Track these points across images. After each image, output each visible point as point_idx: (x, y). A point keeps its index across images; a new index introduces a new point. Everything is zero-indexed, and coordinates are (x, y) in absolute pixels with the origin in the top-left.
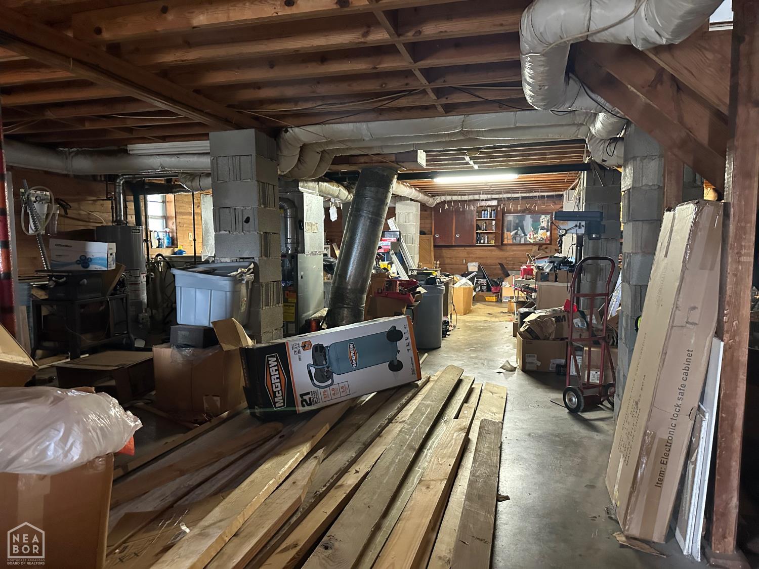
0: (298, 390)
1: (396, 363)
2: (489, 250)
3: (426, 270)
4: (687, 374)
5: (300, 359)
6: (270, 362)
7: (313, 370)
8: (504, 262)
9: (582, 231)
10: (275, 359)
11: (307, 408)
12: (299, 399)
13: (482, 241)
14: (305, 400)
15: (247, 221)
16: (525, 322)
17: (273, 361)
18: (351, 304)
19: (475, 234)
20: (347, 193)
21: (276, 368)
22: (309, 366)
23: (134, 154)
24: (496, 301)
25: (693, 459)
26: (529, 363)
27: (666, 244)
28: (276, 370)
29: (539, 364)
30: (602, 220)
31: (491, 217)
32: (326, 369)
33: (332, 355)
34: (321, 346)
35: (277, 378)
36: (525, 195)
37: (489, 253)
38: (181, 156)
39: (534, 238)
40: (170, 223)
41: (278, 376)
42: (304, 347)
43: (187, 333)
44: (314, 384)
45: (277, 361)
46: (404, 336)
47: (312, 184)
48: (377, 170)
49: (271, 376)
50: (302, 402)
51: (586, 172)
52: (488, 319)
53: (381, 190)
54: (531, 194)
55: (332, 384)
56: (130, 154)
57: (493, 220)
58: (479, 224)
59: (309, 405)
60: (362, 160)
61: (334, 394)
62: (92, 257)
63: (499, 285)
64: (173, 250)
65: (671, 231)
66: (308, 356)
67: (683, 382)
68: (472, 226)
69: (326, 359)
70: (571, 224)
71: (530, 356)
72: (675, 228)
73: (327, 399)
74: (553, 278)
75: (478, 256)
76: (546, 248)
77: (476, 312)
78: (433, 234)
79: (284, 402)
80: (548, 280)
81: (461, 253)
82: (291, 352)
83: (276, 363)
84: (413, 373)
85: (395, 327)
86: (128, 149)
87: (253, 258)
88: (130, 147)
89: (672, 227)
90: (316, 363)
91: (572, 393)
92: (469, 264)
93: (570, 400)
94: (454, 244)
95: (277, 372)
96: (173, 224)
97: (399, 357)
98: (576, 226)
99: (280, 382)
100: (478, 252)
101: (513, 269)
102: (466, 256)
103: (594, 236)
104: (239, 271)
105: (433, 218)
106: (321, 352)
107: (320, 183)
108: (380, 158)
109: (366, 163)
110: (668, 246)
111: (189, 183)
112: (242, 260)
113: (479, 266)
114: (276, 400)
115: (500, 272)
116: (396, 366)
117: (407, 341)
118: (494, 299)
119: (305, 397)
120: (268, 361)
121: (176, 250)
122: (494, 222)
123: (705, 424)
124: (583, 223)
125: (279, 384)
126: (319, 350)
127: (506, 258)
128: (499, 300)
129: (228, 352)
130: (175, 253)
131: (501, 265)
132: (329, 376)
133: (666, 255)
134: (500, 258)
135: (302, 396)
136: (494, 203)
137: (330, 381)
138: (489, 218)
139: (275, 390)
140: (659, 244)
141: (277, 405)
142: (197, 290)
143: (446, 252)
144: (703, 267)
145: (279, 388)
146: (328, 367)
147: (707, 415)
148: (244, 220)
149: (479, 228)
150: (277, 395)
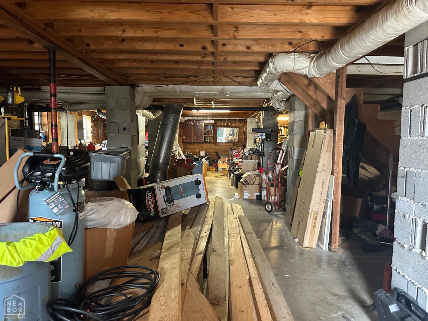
0: (160, 208)
1: (198, 195)
2: (210, 145)
3: (191, 154)
4: (322, 188)
5: (160, 193)
6: (148, 195)
7: (166, 198)
8: (217, 151)
9: (264, 137)
10: (150, 193)
11: (164, 215)
12: (161, 211)
13: (207, 141)
14: (163, 212)
15: (125, 129)
16: (242, 177)
17: (149, 194)
18: (163, 170)
19: (203, 137)
20: (153, 115)
21: (151, 197)
22: (164, 196)
23: (44, 91)
24: (215, 171)
25: (325, 217)
26: (245, 195)
27: (312, 143)
28: (151, 198)
29: (249, 195)
30: (272, 133)
31: (211, 128)
32: (171, 198)
33: (173, 191)
34: (169, 187)
35: (151, 202)
36: (229, 118)
37: (210, 146)
38: (70, 94)
39: (228, 139)
40: (44, 128)
41: (151, 201)
42: (162, 188)
43: (99, 184)
44: (166, 204)
45: (151, 194)
46: (202, 183)
47: (140, 111)
48: (174, 106)
49: (149, 201)
50: (162, 212)
51: (263, 111)
52: (215, 178)
53: (176, 115)
54: (232, 118)
55: (173, 204)
56: (42, 91)
57: (212, 130)
58: (205, 132)
59: (165, 214)
60: (167, 100)
61: (174, 209)
62: (33, 146)
63: (215, 163)
64: (47, 143)
65: (315, 139)
66: (163, 192)
67: (322, 191)
68: (202, 132)
69: (171, 193)
70: (259, 134)
71: (246, 192)
72: (316, 138)
73: (172, 211)
74: (250, 158)
75: (204, 148)
76: (237, 144)
77: (209, 176)
78: (182, 136)
79: (154, 213)
80: (247, 159)
81: (196, 146)
82: (157, 190)
83: (150, 195)
84: (206, 199)
85: (198, 179)
86: (41, 88)
87: (127, 147)
88: (42, 87)
89: (315, 137)
90: (167, 195)
91: (269, 204)
92: (201, 152)
93: (268, 207)
94: (193, 142)
95: (151, 199)
96: (46, 128)
97: (200, 192)
98: (262, 135)
99: (153, 204)
100: (205, 146)
101: (222, 155)
102: (199, 148)
103: (269, 139)
104: (124, 154)
105: (182, 128)
106: (169, 190)
107: (143, 110)
108: (176, 100)
109: (169, 102)
110: (313, 144)
111: (69, 107)
112: (121, 148)
113: (206, 153)
114: (151, 212)
115: (216, 156)
116: (199, 196)
117: (203, 185)
118: (214, 169)
119: (163, 210)
120: (147, 194)
121: (48, 143)
122: (212, 131)
123: (329, 204)
124: (264, 134)
125: (152, 205)
126: (168, 189)
127: (218, 149)
128: (217, 170)
129: (122, 191)
130: (48, 145)
131: (216, 152)
132: (172, 201)
133: (313, 147)
134: (216, 149)
135: (162, 210)
136: (213, 122)
137: (172, 203)
138: (210, 129)
139: (151, 207)
140: (309, 143)
141: (152, 214)
142: (103, 163)
143: (189, 146)
144: (327, 151)
145: (152, 207)
146: (172, 197)
147: (329, 201)
148: (123, 129)
149: (205, 134)
150: (152, 210)
